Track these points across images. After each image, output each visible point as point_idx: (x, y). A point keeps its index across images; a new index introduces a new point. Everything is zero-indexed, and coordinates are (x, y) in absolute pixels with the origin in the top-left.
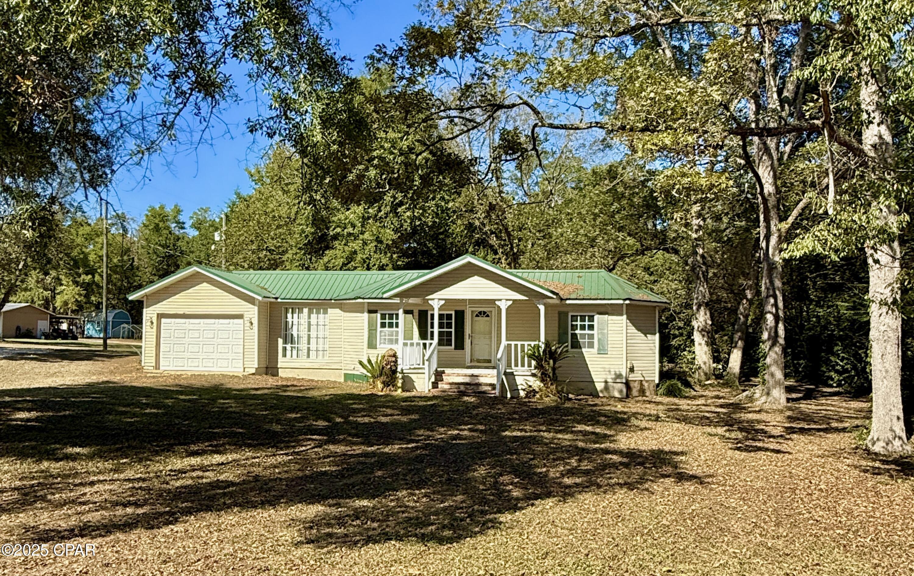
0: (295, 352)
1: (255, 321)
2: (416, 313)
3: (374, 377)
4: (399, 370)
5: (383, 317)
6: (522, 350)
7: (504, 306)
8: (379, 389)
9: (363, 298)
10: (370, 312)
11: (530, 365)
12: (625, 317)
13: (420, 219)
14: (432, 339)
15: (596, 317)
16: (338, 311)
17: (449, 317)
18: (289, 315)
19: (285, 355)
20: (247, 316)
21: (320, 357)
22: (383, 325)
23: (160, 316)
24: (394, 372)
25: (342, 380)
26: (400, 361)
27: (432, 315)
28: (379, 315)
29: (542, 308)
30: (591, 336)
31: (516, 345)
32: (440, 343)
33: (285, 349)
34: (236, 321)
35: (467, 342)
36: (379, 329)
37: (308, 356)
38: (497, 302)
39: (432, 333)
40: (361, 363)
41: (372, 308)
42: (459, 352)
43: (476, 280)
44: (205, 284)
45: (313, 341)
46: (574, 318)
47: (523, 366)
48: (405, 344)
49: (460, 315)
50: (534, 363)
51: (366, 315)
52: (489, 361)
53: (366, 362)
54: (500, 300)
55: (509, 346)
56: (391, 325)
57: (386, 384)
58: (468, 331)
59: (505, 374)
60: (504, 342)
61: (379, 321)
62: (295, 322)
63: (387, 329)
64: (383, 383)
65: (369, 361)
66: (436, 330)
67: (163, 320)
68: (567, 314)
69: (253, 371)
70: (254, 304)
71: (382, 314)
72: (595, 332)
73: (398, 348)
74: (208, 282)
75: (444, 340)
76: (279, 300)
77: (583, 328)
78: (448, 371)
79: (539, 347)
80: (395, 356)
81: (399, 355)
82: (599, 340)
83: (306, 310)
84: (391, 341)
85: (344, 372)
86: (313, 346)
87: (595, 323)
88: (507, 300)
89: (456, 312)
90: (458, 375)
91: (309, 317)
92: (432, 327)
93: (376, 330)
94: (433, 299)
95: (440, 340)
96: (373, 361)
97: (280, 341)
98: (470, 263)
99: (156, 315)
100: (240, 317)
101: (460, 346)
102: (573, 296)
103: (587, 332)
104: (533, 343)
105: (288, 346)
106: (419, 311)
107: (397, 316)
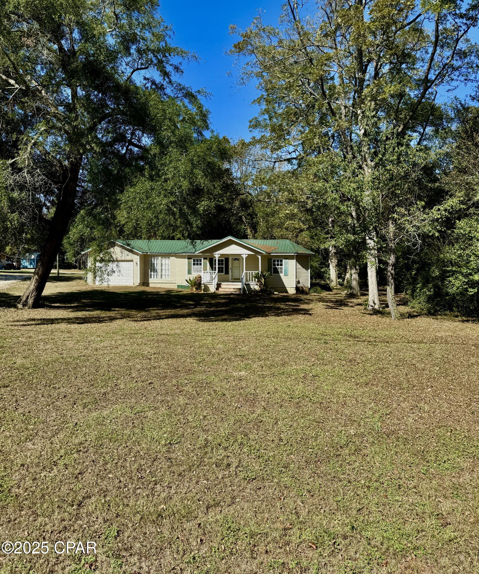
0: (155, 276)
1: (139, 263)
2: (208, 259)
3: (192, 286)
4: (202, 282)
5: (194, 261)
6: (252, 275)
7: (244, 257)
8: (194, 290)
9: (185, 253)
11: (255, 281)
12: (295, 260)
14: (215, 270)
15: (283, 261)
16: (174, 258)
17: (222, 260)
18: (153, 260)
19: (151, 277)
20: (135, 261)
21: (167, 278)
22: (194, 264)
24: (200, 284)
25: (176, 287)
26: (202, 279)
27: (215, 260)
28: (192, 260)
29: (260, 257)
30: (282, 268)
31: (249, 273)
32: (219, 272)
33: (151, 274)
34: (130, 263)
35: (230, 271)
36: (192, 266)
37: (161, 278)
39: (215, 268)
40: (186, 280)
41: (189, 257)
42: (227, 275)
43: (233, 246)
45: (163, 271)
46: (274, 261)
47: (252, 281)
48: (204, 272)
49: (227, 260)
50: (256, 280)
51: (187, 260)
52: (239, 279)
53: (188, 280)
54: (243, 254)
55: (247, 273)
56: (197, 264)
57: (197, 289)
58: (230, 266)
59: (245, 284)
60: (245, 271)
61: (192, 263)
62: (155, 263)
63: (196, 266)
64: (196, 288)
65: (190, 280)
66: (217, 266)
68: (271, 259)
69: (138, 284)
70: (138, 255)
72: (283, 267)
73: (202, 274)
74: (117, 246)
75: (220, 270)
76: (148, 254)
77: (278, 265)
78: (223, 283)
79: (259, 273)
80: (200, 277)
81: (202, 277)
82: (285, 270)
83: (160, 258)
84: (198, 271)
85: (177, 284)
86: (163, 273)
87: (283, 263)
88: (246, 254)
89: (225, 259)
90: (226, 285)
91: (161, 261)
92: (215, 265)
94: (216, 254)
95: (218, 270)
96: (192, 279)
97: (149, 271)
98: (230, 240)
100: (132, 261)
101: (227, 273)
102: (274, 252)
103: (280, 267)
104: (256, 272)
105: (153, 274)
106: (210, 258)
107: (201, 261)
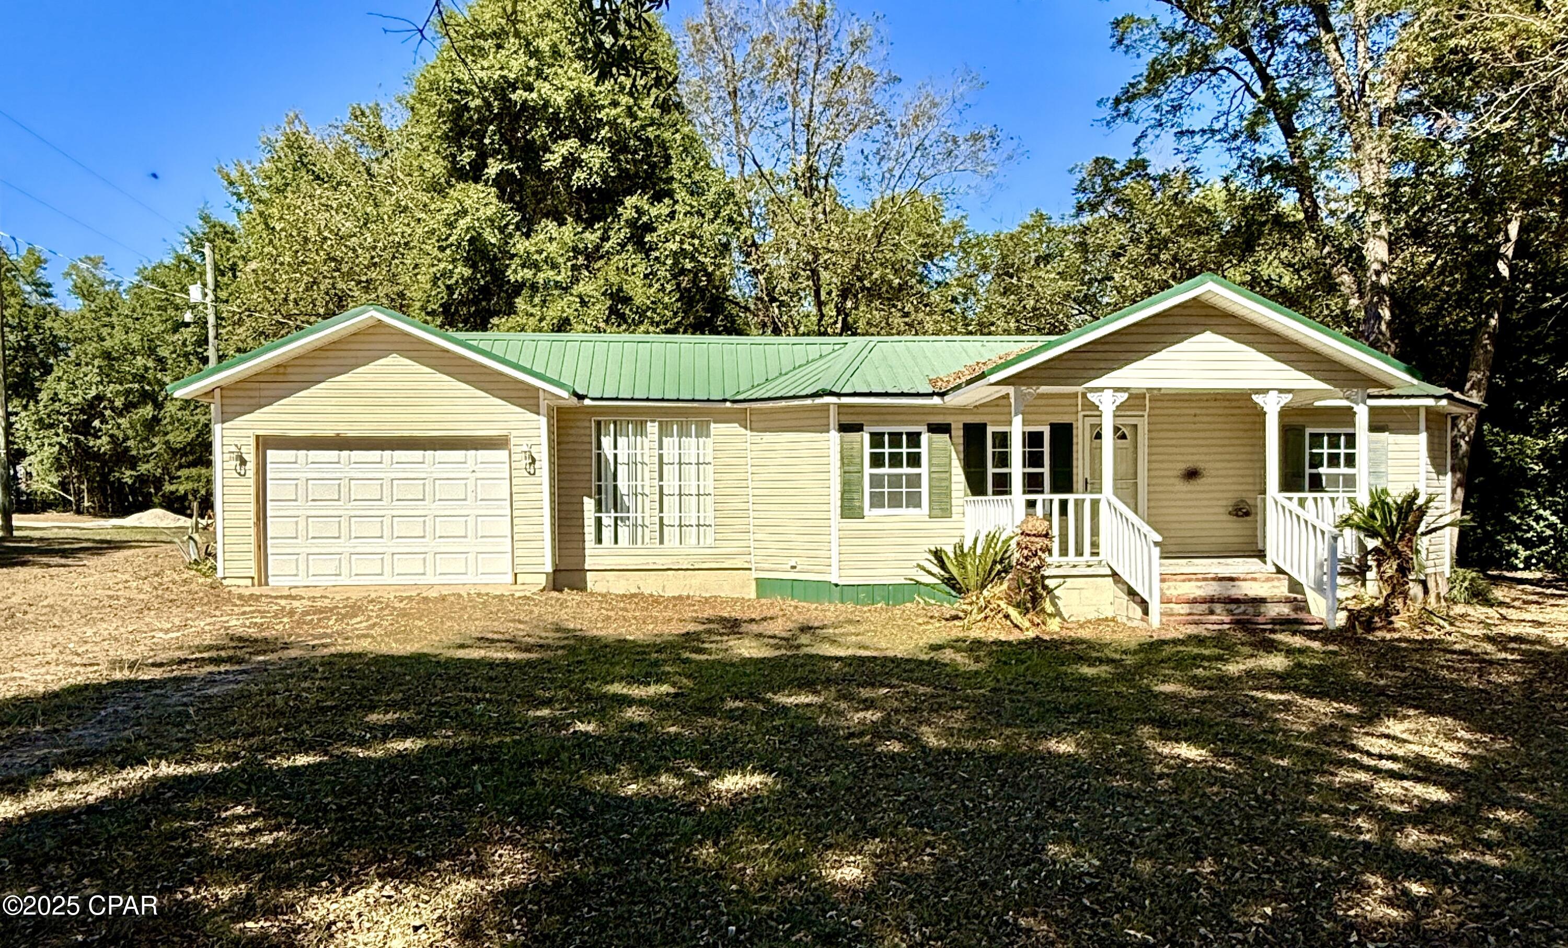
0: (624, 532)
1: (543, 455)
2: (958, 433)
5: (877, 440)
9: (839, 395)
10: (844, 428)
12: (1423, 437)
13: (693, 259)
16: (735, 428)
18: (607, 442)
19: (599, 539)
20: (519, 445)
21: (691, 541)
22: (877, 460)
23: (264, 444)
25: (751, 593)
28: (867, 438)
33: (599, 524)
34: (487, 454)
36: (867, 469)
37: (660, 540)
38: (1255, 397)
41: (848, 420)
44: (394, 360)
46: (1316, 440)
49: (1063, 435)
51: (834, 436)
54: (1265, 391)
56: (896, 460)
61: (867, 451)
62: (623, 461)
63: (886, 470)
67: (272, 454)
68: (1301, 430)
69: (538, 581)
70: (536, 412)
71: (872, 434)
74: (403, 353)
76: (587, 402)
77: (1334, 460)
83: (653, 428)
85: (754, 574)
88: (1281, 391)
89: (1054, 427)
90: (1189, 577)
91: (661, 446)
92: (1003, 462)
93: (861, 472)
94: (1101, 389)
97: (589, 504)
99: (252, 441)
103: (1342, 470)
105: (607, 519)
106: (967, 428)
107: (914, 439)
